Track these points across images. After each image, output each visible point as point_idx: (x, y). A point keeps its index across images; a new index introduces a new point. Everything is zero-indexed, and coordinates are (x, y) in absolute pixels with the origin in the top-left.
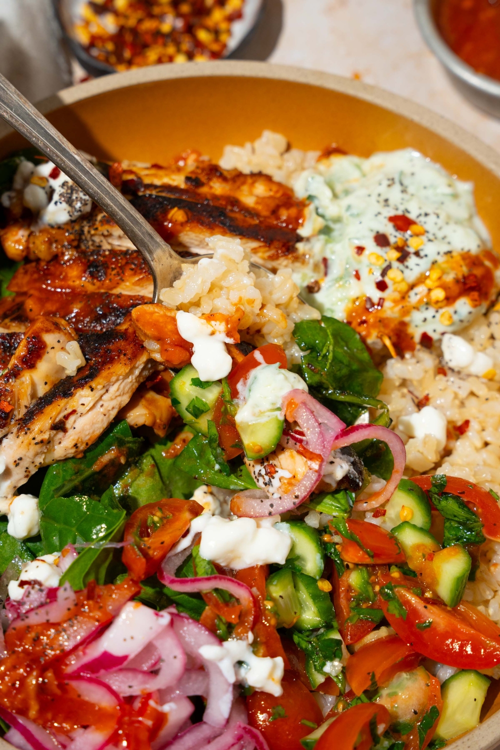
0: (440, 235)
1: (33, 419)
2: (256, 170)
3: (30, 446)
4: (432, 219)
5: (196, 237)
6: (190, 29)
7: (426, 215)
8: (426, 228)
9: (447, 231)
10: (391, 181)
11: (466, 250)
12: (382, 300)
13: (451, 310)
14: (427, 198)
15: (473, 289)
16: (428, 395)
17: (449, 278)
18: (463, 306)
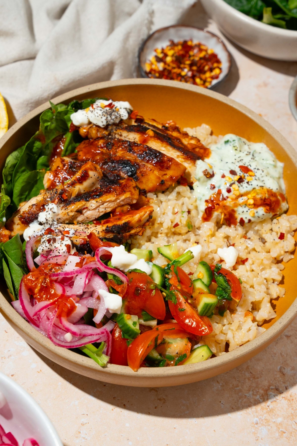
0: (262, 179)
1: (70, 205)
2: (194, 136)
3: (65, 215)
4: (260, 172)
5: (156, 144)
6: (193, 77)
7: (258, 169)
8: (256, 174)
9: (265, 178)
10: (249, 153)
11: (271, 188)
12: (227, 198)
13: (255, 210)
14: (262, 163)
15: (268, 205)
16: (235, 244)
17: (258, 197)
18: (261, 210)
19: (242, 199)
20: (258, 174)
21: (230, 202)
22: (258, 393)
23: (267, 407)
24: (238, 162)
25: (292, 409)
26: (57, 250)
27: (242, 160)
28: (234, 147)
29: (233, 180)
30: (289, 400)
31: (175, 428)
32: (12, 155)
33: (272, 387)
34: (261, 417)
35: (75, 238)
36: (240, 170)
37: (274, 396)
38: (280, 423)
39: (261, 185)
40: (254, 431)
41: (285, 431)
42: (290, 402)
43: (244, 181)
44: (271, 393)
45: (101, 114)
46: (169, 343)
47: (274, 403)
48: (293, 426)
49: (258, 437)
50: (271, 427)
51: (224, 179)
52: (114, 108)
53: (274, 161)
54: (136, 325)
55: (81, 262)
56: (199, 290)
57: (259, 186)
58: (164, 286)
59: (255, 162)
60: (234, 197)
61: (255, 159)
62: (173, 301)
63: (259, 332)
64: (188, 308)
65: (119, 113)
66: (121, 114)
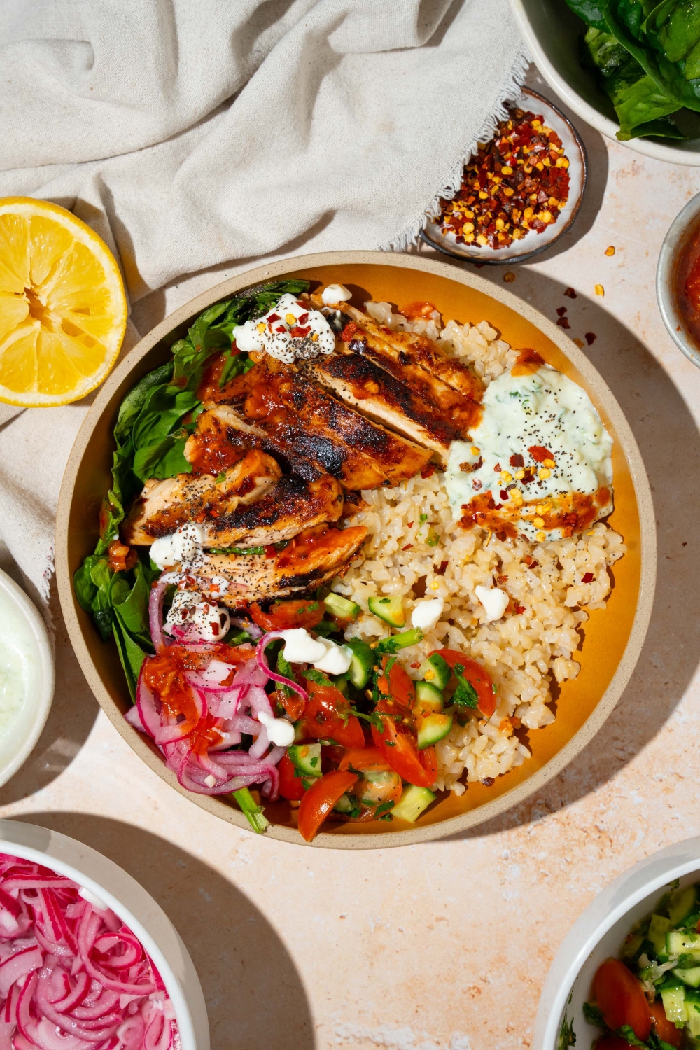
0: (567, 472)
4: (567, 457)
7: (564, 453)
8: (558, 463)
9: (574, 471)
10: (552, 418)
11: (581, 491)
12: (500, 506)
13: (547, 533)
14: (574, 437)
15: (570, 524)
16: (507, 576)
17: (554, 513)
18: (557, 533)
19: (527, 511)
20: (562, 462)
21: (505, 514)
22: (516, 810)
23: (527, 834)
24: (530, 435)
25: (566, 839)
26: (196, 630)
27: (538, 431)
28: (525, 408)
29: (513, 479)
30: (564, 824)
31: (380, 855)
32: (129, 400)
33: (540, 801)
34: (515, 849)
35: (229, 598)
36: (530, 456)
37: (541, 816)
38: (542, 861)
39: (563, 490)
40: (499, 869)
41: (547, 872)
42: (564, 827)
43: (533, 479)
44: (536, 810)
45: (284, 349)
46: (368, 781)
47: (538, 827)
48: (562, 866)
49: (505, 879)
50: (528, 866)
51: (498, 474)
52: (309, 335)
53: (595, 436)
54: (316, 764)
55: (230, 678)
56: (423, 706)
57: (558, 491)
58: (370, 684)
59: (560, 435)
60: (513, 506)
61: (562, 429)
62: (379, 727)
63: (520, 754)
64: (399, 743)
65: (318, 345)
66: (321, 346)
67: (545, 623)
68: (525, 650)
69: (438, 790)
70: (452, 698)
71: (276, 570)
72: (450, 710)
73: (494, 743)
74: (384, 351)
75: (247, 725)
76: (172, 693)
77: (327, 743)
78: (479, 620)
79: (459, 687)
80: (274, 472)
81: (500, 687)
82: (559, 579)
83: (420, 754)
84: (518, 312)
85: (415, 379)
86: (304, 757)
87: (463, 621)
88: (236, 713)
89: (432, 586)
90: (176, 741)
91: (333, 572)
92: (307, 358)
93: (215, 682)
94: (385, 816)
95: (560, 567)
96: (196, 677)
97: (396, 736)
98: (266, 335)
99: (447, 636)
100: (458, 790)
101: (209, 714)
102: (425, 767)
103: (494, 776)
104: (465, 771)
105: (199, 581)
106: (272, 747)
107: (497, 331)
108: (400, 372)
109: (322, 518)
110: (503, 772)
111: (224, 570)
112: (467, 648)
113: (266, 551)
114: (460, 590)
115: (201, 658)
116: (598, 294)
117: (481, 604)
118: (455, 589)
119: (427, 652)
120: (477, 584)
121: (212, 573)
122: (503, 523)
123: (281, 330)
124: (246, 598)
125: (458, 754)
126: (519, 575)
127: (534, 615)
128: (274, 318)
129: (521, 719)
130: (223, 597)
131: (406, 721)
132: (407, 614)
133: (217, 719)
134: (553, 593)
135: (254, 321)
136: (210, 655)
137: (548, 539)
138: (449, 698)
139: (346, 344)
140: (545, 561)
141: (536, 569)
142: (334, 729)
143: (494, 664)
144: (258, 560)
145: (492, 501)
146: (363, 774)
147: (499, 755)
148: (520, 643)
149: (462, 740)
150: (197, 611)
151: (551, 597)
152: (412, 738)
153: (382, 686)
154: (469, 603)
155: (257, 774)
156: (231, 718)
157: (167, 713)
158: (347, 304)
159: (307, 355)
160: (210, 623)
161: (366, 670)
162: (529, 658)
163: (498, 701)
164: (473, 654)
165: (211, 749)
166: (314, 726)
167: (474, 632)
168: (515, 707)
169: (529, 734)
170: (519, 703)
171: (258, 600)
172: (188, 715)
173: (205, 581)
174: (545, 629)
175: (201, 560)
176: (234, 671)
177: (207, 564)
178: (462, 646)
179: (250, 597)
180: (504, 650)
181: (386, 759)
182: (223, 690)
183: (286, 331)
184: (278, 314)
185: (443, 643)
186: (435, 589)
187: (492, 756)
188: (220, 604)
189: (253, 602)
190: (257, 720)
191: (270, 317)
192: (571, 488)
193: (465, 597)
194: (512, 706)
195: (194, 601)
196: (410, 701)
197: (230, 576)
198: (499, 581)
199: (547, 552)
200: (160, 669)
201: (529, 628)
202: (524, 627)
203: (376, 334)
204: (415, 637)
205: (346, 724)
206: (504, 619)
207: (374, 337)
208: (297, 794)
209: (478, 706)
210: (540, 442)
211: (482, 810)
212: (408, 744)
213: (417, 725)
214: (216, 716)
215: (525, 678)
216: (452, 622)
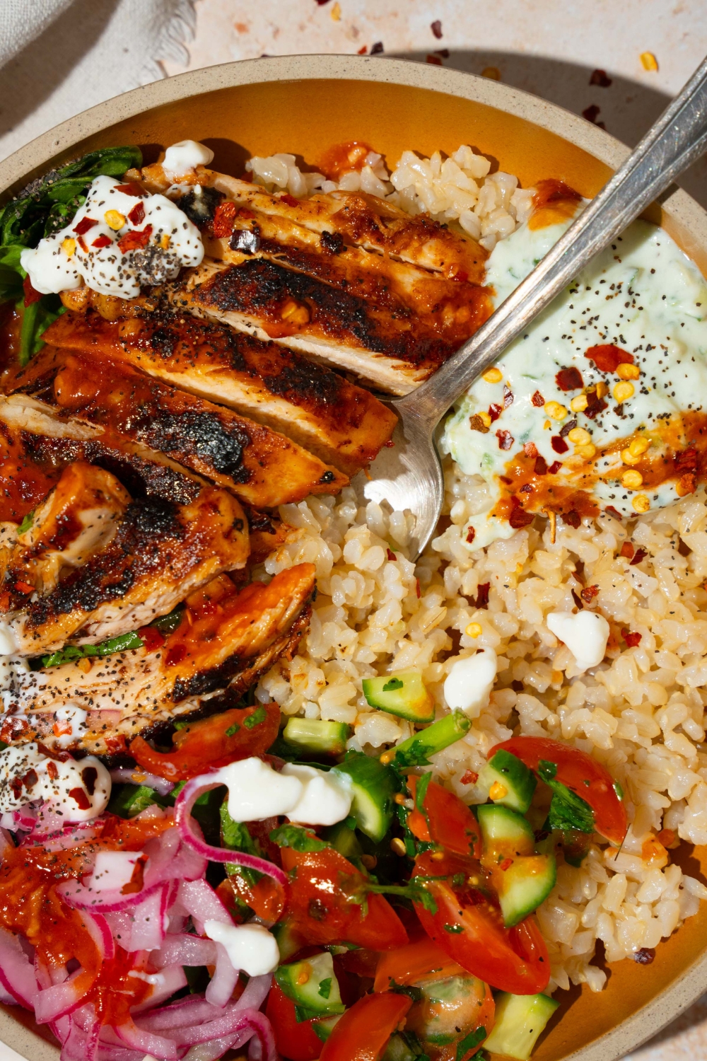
7: (649, 347)
10: (616, 290)
11: (694, 407)
12: (557, 465)
13: (649, 494)
14: (661, 316)
15: (688, 470)
16: (596, 586)
17: (655, 456)
18: (668, 491)
19: (606, 464)
20: (651, 362)
21: (568, 477)
24: (583, 328)
27: (597, 318)
29: (569, 413)
35: (92, 739)
36: (591, 365)
39: (661, 412)
43: (606, 406)
46: (430, 1000)
51: (540, 411)
52: (152, 241)
53: (699, 305)
54: (329, 991)
55: (137, 878)
56: (497, 850)
57: (654, 417)
58: (395, 828)
59: (636, 317)
60: (579, 460)
61: (638, 305)
62: (426, 903)
63: (690, 894)
64: (469, 924)
65: (175, 255)
66: (180, 255)
67: (682, 653)
68: (657, 708)
69: (559, 988)
70: (548, 819)
71: (164, 672)
72: (545, 844)
73: (639, 884)
74: (293, 239)
75: (191, 950)
76: (45, 927)
77: (343, 949)
78: (564, 672)
79: (555, 799)
80: (112, 496)
81: (626, 785)
82: (688, 571)
83: (512, 936)
84: (513, 112)
85: (361, 275)
86: (304, 983)
87: (537, 681)
88: (165, 935)
89: (469, 632)
90: (69, 1011)
91: (269, 654)
92: (161, 281)
93: (113, 891)
94: (475, 1055)
95: (684, 550)
96: (79, 891)
97: (461, 913)
98: (80, 258)
99: (515, 713)
100: (594, 980)
101: (119, 949)
102: (525, 956)
103: (652, 944)
104: (599, 945)
105: (34, 721)
106: (243, 980)
107: (489, 158)
108: (330, 270)
109: (212, 566)
110: (667, 934)
111: (77, 692)
112: (555, 727)
113: (144, 639)
114: (520, 629)
115: (78, 856)
116: (647, 68)
117: (561, 643)
118: (512, 629)
119: (485, 749)
120: (548, 610)
121: (56, 702)
122: (567, 494)
123: (103, 242)
124: (121, 732)
125: (579, 918)
126: (618, 578)
127: (659, 643)
128: (86, 225)
129: (676, 831)
130: (80, 741)
131: (474, 881)
132: (433, 690)
133: (134, 954)
134: (684, 598)
135: (54, 237)
136: (91, 845)
137: (654, 504)
138: (540, 821)
139: (225, 243)
140: (656, 545)
141: (644, 563)
142: (346, 924)
143: (608, 744)
144: (132, 659)
145: (540, 460)
146: (419, 989)
147: (654, 904)
148: (645, 698)
149: (581, 890)
150: (40, 778)
151: (681, 606)
152: (491, 909)
153: (417, 827)
154: (542, 646)
155: (231, 1032)
156: (158, 947)
157: (46, 963)
158: (209, 172)
159: (159, 276)
160: (67, 791)
161: (380, 805)
162: (666, 720)
163: (630, 808)
164: (566, 736)
165: (134, 1008)
166: (311, 926)
167: (561, 695)
168: (661, 813)
169: (696, 855)
170: (667, 804)
171: (143, 732)
172: (82, 959)
173: (43, 720)
174: (683, 664)
175: (33, 684)
176: (141, 863)
177: (43, 688)
178: (544, 724)
179: (128, 728)
180: (620, 716)
181: (453, 957)
182: (131, 901)
183: (112, 243)
184: (91, 216)
185: (509, 727)
186: (476, 636)
187: (640, 909)
188: (76, 753)
189: (134, 736)
190: (205, 937)
191: (80, 225)
192: (675, 405)
193: (532, 638)
194: (657, 812)
195: (29, 761)
196: (471, 845)
197: (86, 698)
198: (584, 598)
199: (656, 528)
200: (12, 891)
201: (654, 668)
202: (645, 668)
203: (271, 211)
204: (456, 728)
205: (364, 911)
206: (607, 661)
207: (270, 218)
208: (311, 1051)
209: (595, 827)
210: (604, 337)
211: (646, 1014)
212: (486, 923)
213: (495, 885)
214: (131, 949)
215: (667, 758)
216: (518, 687)
